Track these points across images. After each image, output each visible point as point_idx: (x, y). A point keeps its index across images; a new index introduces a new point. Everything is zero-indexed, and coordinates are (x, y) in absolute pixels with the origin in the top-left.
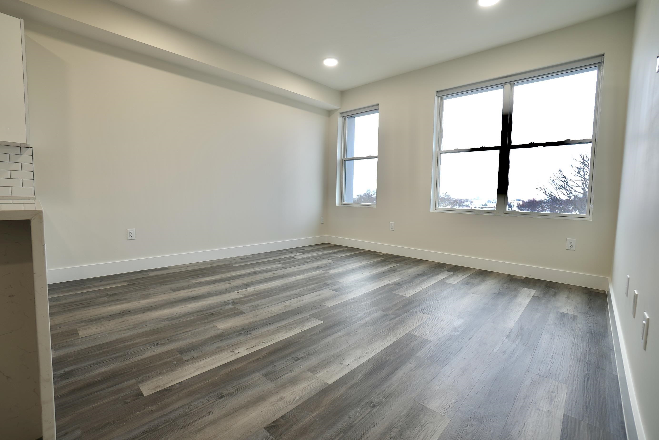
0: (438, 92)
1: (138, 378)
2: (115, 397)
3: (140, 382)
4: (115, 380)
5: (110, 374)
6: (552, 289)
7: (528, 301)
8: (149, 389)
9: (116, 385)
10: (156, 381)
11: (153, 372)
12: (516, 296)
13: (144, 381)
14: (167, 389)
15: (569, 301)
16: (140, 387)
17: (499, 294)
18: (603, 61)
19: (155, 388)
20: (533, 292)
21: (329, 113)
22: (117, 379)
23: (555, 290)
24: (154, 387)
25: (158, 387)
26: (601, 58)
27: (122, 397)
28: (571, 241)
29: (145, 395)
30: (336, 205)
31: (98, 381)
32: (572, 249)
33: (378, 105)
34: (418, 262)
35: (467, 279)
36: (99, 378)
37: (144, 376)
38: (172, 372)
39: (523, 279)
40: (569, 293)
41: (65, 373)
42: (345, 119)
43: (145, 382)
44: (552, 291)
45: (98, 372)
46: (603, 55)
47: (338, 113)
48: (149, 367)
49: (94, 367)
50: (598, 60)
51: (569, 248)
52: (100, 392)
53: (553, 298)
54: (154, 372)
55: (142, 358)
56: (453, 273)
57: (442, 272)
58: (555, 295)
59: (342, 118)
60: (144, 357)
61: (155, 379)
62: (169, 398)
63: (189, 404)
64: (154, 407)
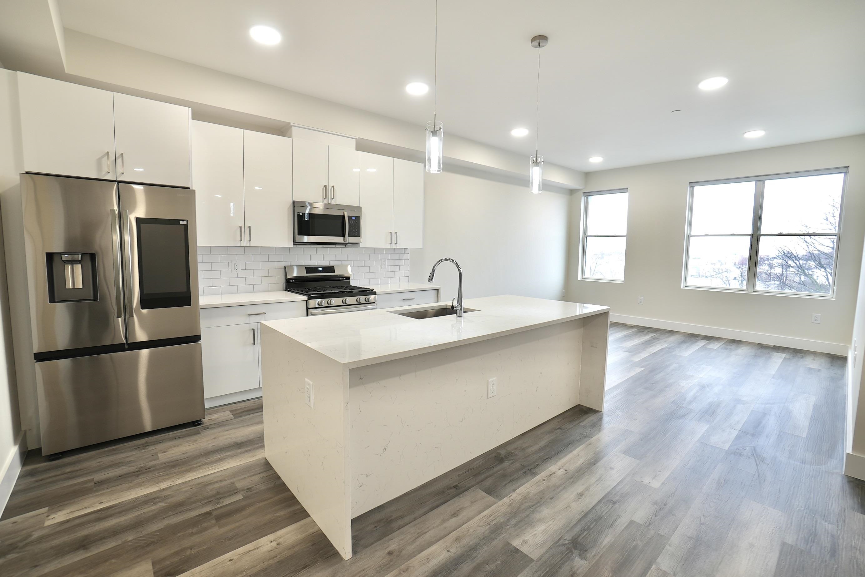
0: (690, 183)
6: (800, 354)
7: (781, 360)
12: (770, 358)
15: (814, 361)
17: (756, 356)
18: (848, 172)
20: (784, 355)
21: (572, 192)
23: (802, 355)
26: (846, 168)
28: (816, 316)
30: (578, 280)
32: (817, 322)
33: (628, 188)
34: (672, 333)
35: (724, 345)
39: (772, 346)
40: (815, 356)
42: (587, 198)
44: (799, 355)
46: (848, 167)
47: (581, 193)
50: (845, 170)
51: (815, 322)
53: (802, 359)
56: (708, 341)
57: (698, 340)
58: (802, 357)
59: (584, 196)
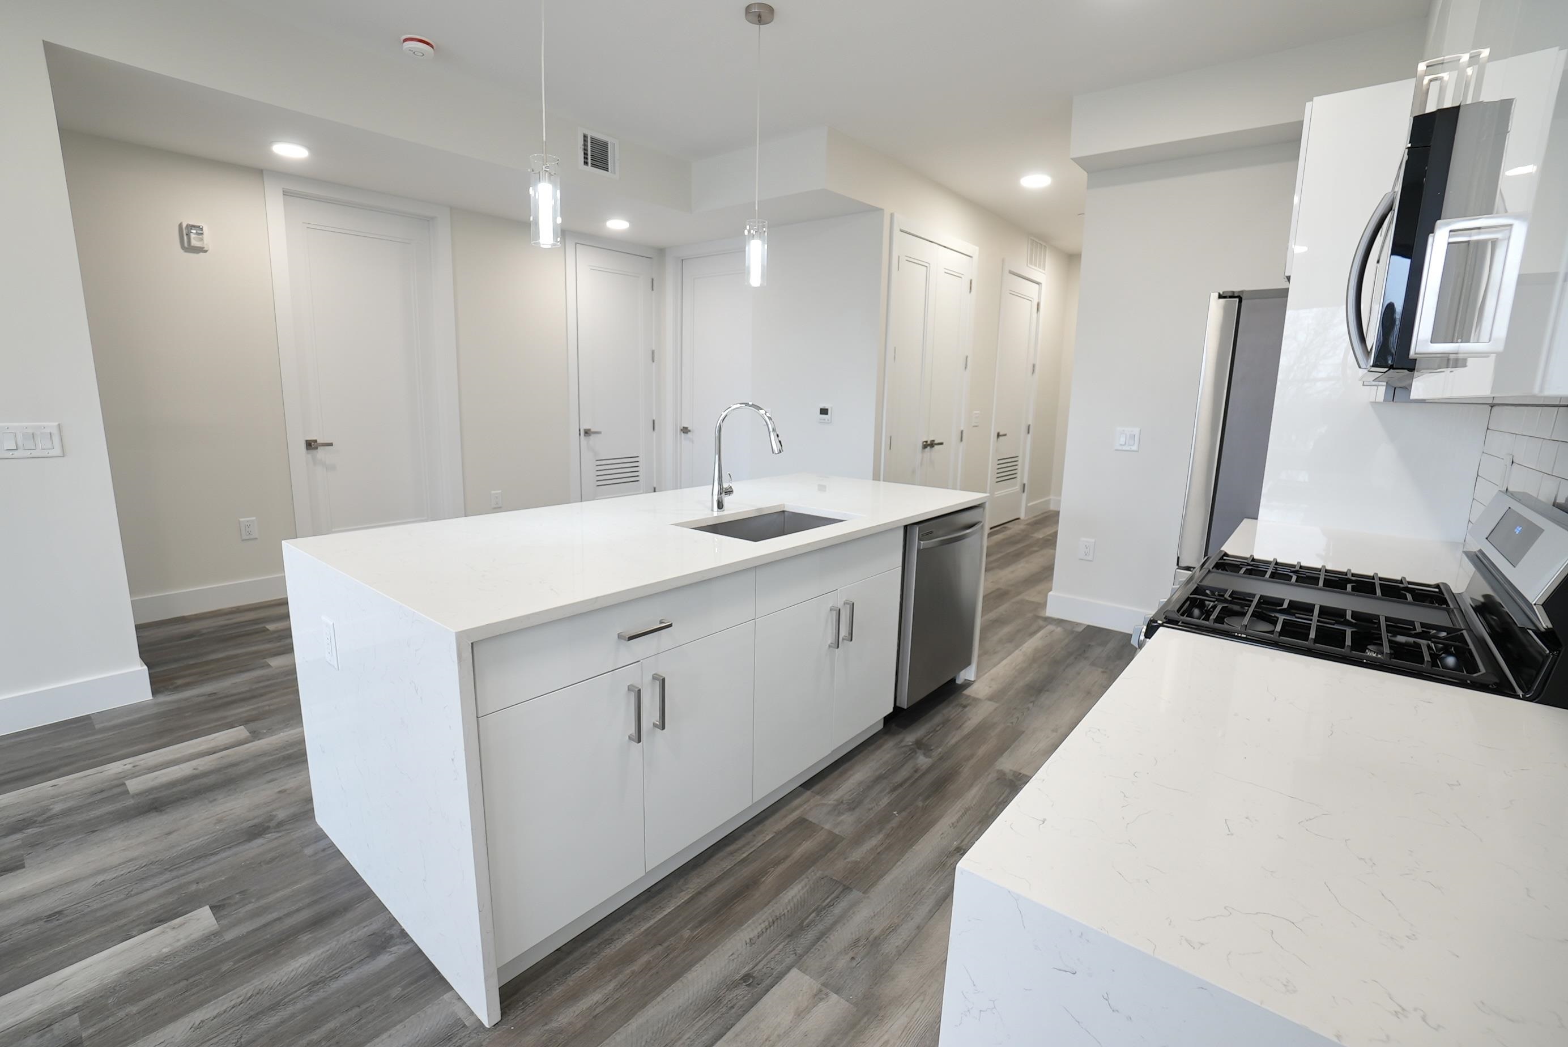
1: (219, 944)
2: (263, 902)
3: (215, 933)
4: (268, 936)
5: (283, 952)
8: (199, 919)
9: (265, 926)
10: (178, 940)
11: (181, 964)
13: (207, 937)
14: (160, 924)
16: (217, 924)
19: (184, 923)
22: (265, 938)
24: (186, 925)
25: (177, 926)
27: (250, 903)
29: (207, 907)
31: (305, 933)
36: (305, 938)
37: (204, 951)
38: (133, 967)
41: (384, 948)
43: (204, 934)
45: (313, 955)
48: (187, 980)
49: (326, 968)
52: (294, 908)
54: (177, 964)
55: (204, 1011)
60: (198, 1016)
61: (179, 944)
62: (161, 906)
63: (128, 896)
64: (194, 887)
